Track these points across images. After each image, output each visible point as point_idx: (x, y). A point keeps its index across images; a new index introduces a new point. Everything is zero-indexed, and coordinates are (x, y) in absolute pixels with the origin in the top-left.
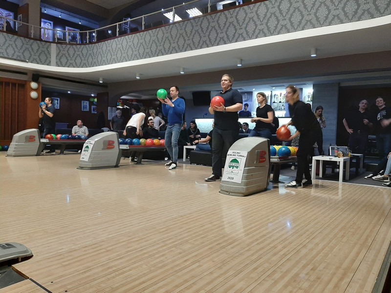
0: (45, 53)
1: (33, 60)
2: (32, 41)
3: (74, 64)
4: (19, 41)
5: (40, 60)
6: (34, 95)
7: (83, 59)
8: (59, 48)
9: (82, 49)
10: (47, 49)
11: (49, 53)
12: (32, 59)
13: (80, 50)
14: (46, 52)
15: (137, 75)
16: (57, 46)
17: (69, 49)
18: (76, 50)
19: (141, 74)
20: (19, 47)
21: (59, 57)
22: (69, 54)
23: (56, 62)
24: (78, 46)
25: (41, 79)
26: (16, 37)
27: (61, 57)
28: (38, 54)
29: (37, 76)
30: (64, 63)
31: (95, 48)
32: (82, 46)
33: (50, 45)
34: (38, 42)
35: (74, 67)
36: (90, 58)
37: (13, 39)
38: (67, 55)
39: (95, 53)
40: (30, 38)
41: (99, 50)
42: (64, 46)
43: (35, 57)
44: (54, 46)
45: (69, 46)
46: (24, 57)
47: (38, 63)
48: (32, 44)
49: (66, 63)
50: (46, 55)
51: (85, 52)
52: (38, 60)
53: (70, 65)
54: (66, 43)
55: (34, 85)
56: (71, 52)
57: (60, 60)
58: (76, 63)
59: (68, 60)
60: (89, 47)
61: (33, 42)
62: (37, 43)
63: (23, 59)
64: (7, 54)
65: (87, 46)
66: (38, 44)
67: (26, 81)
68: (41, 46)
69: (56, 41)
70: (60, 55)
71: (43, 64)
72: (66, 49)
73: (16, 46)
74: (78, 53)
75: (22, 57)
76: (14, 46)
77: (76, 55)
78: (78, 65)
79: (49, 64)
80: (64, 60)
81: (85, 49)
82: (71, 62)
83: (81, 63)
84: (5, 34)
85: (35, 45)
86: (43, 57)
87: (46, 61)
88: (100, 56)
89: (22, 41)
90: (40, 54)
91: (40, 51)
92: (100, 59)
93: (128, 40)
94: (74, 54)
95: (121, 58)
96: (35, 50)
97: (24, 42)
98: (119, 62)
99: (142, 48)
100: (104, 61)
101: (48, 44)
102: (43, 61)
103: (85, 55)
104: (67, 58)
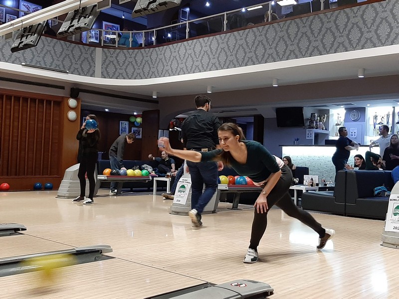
0: (88, 61)
1: (74, 71)
2: (73, 45)
3: (124, 74)
4: (58, 46)
5: (82, 69)
6: (72, 115)
7: (136, 67)
8: (105, 54)
9: (136, 55)
10: (91, 55)
11: (93, 60)
12: (72, 69)
13: (133, 55)
14: (90, 59)
15: (209, 88)
16: (103, 51)
17: (118, 55)
18: (127, 55)
19: (213, 87)
20: (58, 53)
21: (105, 66)
22: (118, 62)
23: (102, 73)
24: (131, 51)
25: (81, 94)
26: (55, 40)
27: (107, 66)
28: (79, 62)
29: (76, 90)
30: (111, 74)
31: (154, 53)
32: (136, 50)
33: (95, 50)
34: (81, 46)
35: (124, 79)
36: (147, 66)
37: (52, 44)
38: (115, 62)
39: (154, 60)
40: (72, 42)
41: (160, 57)
42: (112, 51)
43: (77, 66)
44: (99, 50)
45: (118, 51)
46: (64, 66)
47: (80, 74)
48: (73, 48)
49: (114, 73)
50: (89, 63)
51: (139, 58)
52: (80, 70)
53: (118, 76)
54: (114, 48)
55: (72, 102)
57: (106, 69)
58: (127, 74)
59: (116, 69)
60: (145, 52)
61: (75, 47)
62: (79, 47)
63: (62, 69)
64: (45, 63)
65: (142, 50)
66: (81, 50)
67: (63, 98)
68: (83, 51)
69: (102, 45)
70: (107, 62)
71: (85, 75)
72: (115, 55)
73: (55, 52)
74: (130, 60)
75: (61, 66)
76: (52, 52)
77: (127, 63)
78: (130, 74)
79: (93, 75)
80: (111, 69)
81: (139, 54)
82: (121, 71)
83: (133, 74)
84: (44, 38)
85: (77, 49)
86: (86, 66)
87: (89, 70)
88: (160, 65)
89: (62, 46)
90: (82, 62)
91: (82, 58)
92: (160, 68)
93: (203, 44)
94: (124, 62)
95: (192, 67)
96: (77, 57)
97: (64, 47)
98: (189, 73)
99: (223, 55)
100: (167, 71)
101: (92, 48)
102: (85, 70)
103: (139, 62)
104: (115, 66)
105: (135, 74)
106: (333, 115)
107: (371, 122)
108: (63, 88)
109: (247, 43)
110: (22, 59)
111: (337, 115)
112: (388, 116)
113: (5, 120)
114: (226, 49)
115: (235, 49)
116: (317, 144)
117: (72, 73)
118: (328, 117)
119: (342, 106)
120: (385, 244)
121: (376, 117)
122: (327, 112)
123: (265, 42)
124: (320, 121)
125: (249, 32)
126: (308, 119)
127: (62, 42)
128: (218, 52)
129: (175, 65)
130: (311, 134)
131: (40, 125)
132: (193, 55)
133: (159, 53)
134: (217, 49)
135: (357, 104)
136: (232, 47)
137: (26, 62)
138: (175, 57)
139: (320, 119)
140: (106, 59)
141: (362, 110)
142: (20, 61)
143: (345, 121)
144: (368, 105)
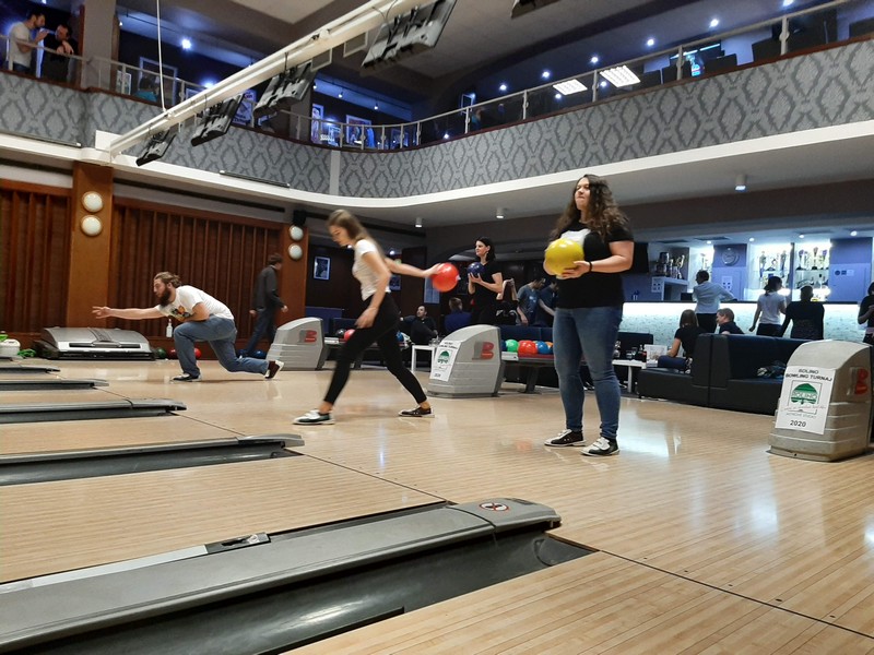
0: (319, 169)
1: (298, 184)
2: (297, 145)
3: (373, 190)
4: (276, 147)
5: (311, 183)
6: (295, 251)
7: (390, 179)
8: (345, 160)
9: (391, 161)
10: (324, 160)
11: (327, 169)
12: (296, 181)
13: (387, 162)
14: (322, 168)
15: (499, 210)
16: (342, 155)
17: (364, 161)
18: (378, 162)
19: (506, 209)
20: (275, 157)
21: (344, 178)
22: (364, 171)
23: (340, 188)
24: (383, 155)
25: (309, 221)
26: (269, 137)
27: (348, 178)
28: (306, 172)
29: (301, 214)
30: (353, 189)
31: (417, 158)
32: (391, 154)
33: (329, 153)
34: (309, 147)
35: (373, 197)
36: (406, 176)
37: (266, 144)
38: (360, 172)
39: (416, 168)
40: (295, 141)
41: (426, 163)
42: (355, 155)
43: (303, 178)
44: (336, 154)
45: (364, 155)
46: (283, 177)
47: (306, 190)
48: (297, 151)
49: (358, 188)
50: (321, 173)
51: (395, 166)
52: (307, 183)
53: (364, 193)
54: (359, 150)
55: (296, 232)
56: (369, 165)
57: (346, 182)
58: (377, 189)
59: (361, 182)
60: (404, 156)
61: (300, 148)
62: (306, 149)
63: (280, 181)
64: (254, 171)
65: (400, 154)
66: (308, 153)
67: (281, 225)
68: (312, 154)
69: (341, 146)
70: (348, 172)
71: (315, 191)
72: (359, 161)
73: (270, 156)
74: (382, 168)
75: (279, 177)
76: (266, 155)
77: (377, 172)
78: (381, 190)
79: (326, 191)
80: (353, 183)
81: (396, 160)
82: (368, 186)
83: (386, 189)
84: (252, 133)
85: (303, 154)
86: (316, 177)
87: (320, 185)
88: (426, 174)
89: (280, 146)
90: (310, 172)
91: (310, 166)
92: (426, 180)
93: (491, 141)
94: (373, 171)
95: (473, 176)
96: (303, 163)
97: (284, 148)
98: (468, 186)
99: (520, 156)
100: (436, 184)
101: (326, 151)
102: (315, 184)
103: (395, 171)
104: (359, 179)
105: (389, 190)
106: (694, 257)
107: (757, 266)
108: (281, 210)
109: (558, 137)
110: (220, 165)
111: (702, 255)
112: (783, 256)
113: (196, 256)
114: (526, 148)
115: (540, 147)
116: (668, 298)
117: (295, 188)
118: (687, 260)
119: (709, 242)
120: (777, 449)
121: (763, 260)
122: (686, 251)
123: (586, 134)
124: (674, 265)
125: (561, 120)
126: (654, 262)
127: (281, 141)
128: (513, 152)
129: (447, 175)
130: (660, 285)
131: (247, 265)
132: (475, 158)
133: (424, 157)
134: (511, 148)
135: (734, 238)
136: (534, 144)
137: (225, 169)
138: (448, 162)
139: (675, 261)
140: (346, 168)
141: (741, 249)
142: (217, 167)
143: (714, 265)
144: (752, 240)
